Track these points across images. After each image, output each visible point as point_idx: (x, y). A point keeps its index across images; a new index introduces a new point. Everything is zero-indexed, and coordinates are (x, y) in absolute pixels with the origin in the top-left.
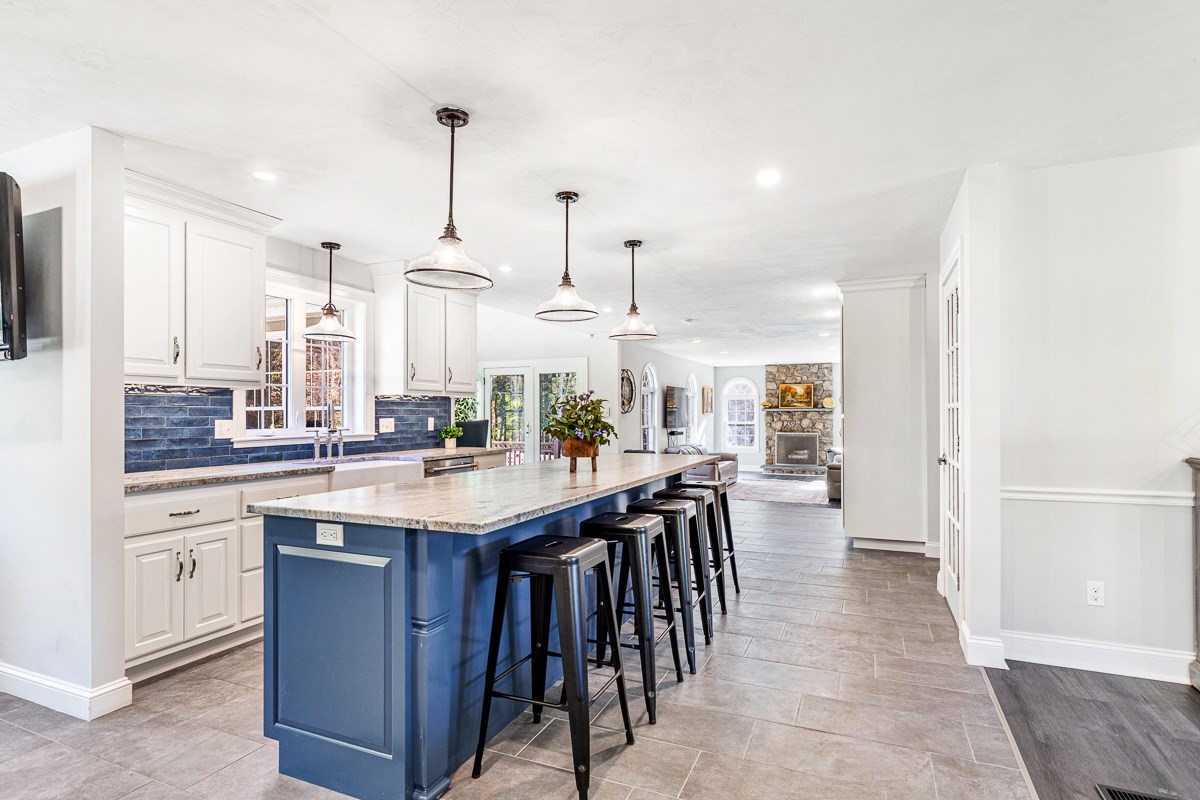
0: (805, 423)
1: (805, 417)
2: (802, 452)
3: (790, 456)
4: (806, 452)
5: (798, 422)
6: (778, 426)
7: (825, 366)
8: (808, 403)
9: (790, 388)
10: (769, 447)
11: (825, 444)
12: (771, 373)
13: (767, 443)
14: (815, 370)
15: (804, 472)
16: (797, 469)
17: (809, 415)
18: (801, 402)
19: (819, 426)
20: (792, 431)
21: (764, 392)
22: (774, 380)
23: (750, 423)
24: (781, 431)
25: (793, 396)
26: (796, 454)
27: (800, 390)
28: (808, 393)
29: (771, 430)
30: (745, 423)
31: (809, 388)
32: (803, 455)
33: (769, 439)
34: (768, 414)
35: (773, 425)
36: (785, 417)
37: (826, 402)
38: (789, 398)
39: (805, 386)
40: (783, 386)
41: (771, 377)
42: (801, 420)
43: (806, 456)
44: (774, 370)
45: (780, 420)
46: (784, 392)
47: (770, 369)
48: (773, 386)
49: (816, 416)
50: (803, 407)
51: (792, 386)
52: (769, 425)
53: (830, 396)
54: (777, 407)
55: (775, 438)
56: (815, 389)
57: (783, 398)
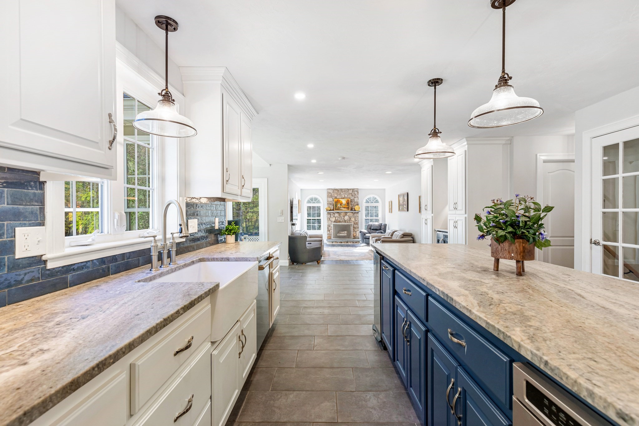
0: (346, 218)
1: (346, 215)
2: (343, 232)
3: (338, 235)
4: (346, 232)
5: (343, 217)
6: (333, 219)
7: (355, 190)
8: (348, 208)
9: (339, 201)
10: (329, 230)
11: (355, 228)
12: (330, 193)
13: (328, 228)
14: (351, 192)
15: (347, 242)
16: (344, 241)
17: (348, 214)
18: (344, 208)
19: (353, 219)
20: (340, 222)
21: (326, 203)
22: (331, 196)
23: (318, 218)
24: (335, 222)
25: (341, 205)
26: (341, 233)
27: (344, 201)
28: (348, 203)
29: (330, 222)
30: (316, 218)
31: (348, 200)
32: (344, 234)
33: (329, 226)
34: (328, 213)
35: (331, 219)
36: (336, 215)
37: (356, 208)
38: (339, 205)
39: (346, 200)
40: (336, 200)
41: (329, 195)
42: (344, 217)
43: (346, 234)
44: (331, 191)
45: (334, 216)
46: (337, 202)
47: (329, 191)
48: (331, 199)
49: (351, 215)
50: (345, 210)
51: (340, 200)
52: (329, 219)
53: (358, 205)
54: (333, 210)
55: (332, 226)
56: (351, 201)
57: (336, 205)
